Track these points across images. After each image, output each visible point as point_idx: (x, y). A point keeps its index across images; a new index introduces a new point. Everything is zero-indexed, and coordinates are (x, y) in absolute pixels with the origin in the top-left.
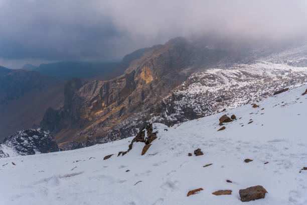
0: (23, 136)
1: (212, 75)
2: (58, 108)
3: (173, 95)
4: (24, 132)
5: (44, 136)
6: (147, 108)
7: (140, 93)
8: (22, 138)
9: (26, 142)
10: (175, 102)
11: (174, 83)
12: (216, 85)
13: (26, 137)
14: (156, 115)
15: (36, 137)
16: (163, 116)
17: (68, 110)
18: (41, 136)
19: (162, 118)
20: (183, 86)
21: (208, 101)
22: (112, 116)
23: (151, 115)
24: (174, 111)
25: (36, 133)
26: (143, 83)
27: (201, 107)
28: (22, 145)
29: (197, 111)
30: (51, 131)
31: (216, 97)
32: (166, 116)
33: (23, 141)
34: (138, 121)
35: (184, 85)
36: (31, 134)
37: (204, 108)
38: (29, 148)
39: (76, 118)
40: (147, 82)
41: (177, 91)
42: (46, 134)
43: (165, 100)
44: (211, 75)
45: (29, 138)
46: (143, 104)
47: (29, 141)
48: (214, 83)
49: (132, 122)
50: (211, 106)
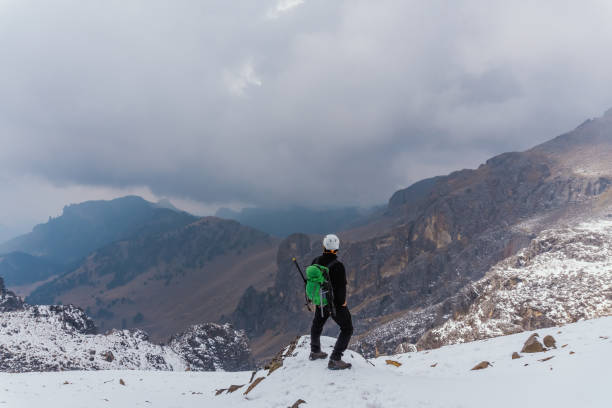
0: (199, 336)
1: (594, 234)
2: (264, 289)
3: (496, 277)
4: (203, 329)
5: (233, 340)
6: (438, 302)
7: (423, 267)
8: (197, 339)
9: (203, 346)
10: (500, 293)
11: (501, 250)
12: (604, 257)
13: (203, 337)
14: (454, 320)
15: (220, 339)
16: (471, 323)
17: (281, 294)
18: (229, 338)
19: (470, 328)
20: (521, 258)
21: (586, 295)
22: (363, 311)
23: (445, 317)
24: (497, 314)
25: (221, 333)
26: (430, 247)
27: (567, 308)
28: (195, 352)
29: (554, 317)
30: (248, 332)
31: (606, 287)
32: (479, 322)
33: (198, 345)
34: (417, 328)
35: (522, 255)
36: (213, 334)
37: (574, 312)
38: (207, 359)
39: (295, 309)
40: (439, 246)
41: (506, 269)
42: (238, 335)
43: (479, 287)
44: (591, 234)
45: (209, 340)
46: (430, 292)
47: (208, 346)
48: (599, 253)
49: (403, 330)
50: (595, 308)
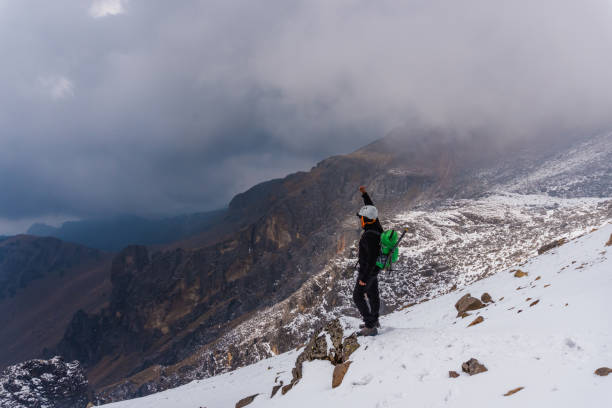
0: (19, 378)
1: (408, 223)
2: (97, 311)
3: (335, 268)
4: (24, 368)
5: (65, 374)
6: (284, 298)
7: (267, 268)
8: (17, 382)
9: (26, 389)
10: (340, 282)
11: (334, 244)
12: (417, 242)
13: (26, 378)
14: (302, 313)
15: (48, 376)
16: (318, 313)
17: (118, 314)
18: (59, 373)
19: (316, 318)
20: (353, 249)
21: (407, 275)
22: (211, 319)
23: (293, 312)
24: (339, 301)
25: (49, 368)
26: (273, 247)
27: (394, 288)
28: (16, 398)
29: (386, 297)
30: (82, 362)
31: (421, 267)
32: (324, 312)
33: (19, 388)
34: (266, 327)
35: (354, 246)
36: (37, 372)
37: (399, 291)
38: (32, 402)
39: (136, 329)
40: (280, 246)
41: (343, 260)
42: (71, 368)
43: (320, 280)
44: (406, 223)
45: (34, 379)
46: (275, 291)
47: (33, 387)
48: (414, 239)
49: (253, 331)
50: (414, 285)
